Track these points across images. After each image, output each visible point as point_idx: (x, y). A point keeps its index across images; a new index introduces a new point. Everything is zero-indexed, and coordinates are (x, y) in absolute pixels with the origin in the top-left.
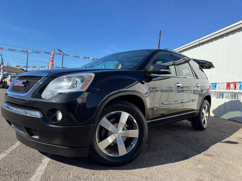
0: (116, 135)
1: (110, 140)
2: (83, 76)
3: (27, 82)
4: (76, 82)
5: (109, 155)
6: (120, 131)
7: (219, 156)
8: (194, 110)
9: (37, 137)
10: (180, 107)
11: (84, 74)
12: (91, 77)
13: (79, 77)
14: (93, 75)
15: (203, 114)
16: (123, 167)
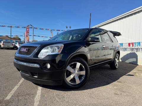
0: (75, 74)
1: (72, 76)
2: (58, 46)
3: (29, 49)
4: (55, 49)
5: (72, 84)
6: (76, 72)
7: (124, 82)
8: (111, 59)
9: (36, 77)
10: (104, 58)
12: (62, 46)
13: (56, 46)
15: (116, 61)
16: (79, 89)
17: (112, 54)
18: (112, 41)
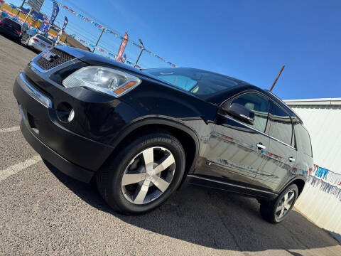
2: (124, 77)
3: (56, 57)
4: (113, 81)
8: (271, 191)
9: (37, 131)
10: (251, 176)
11: (126, 75)
12: (135, 82)
13: (119, 76)
14: (139, 81)
15: (283, 200)
17: (280, 180)
18: (295, 147)
